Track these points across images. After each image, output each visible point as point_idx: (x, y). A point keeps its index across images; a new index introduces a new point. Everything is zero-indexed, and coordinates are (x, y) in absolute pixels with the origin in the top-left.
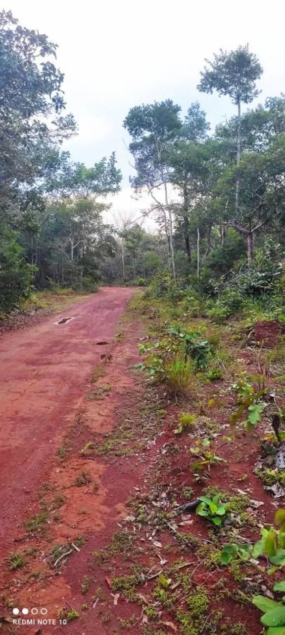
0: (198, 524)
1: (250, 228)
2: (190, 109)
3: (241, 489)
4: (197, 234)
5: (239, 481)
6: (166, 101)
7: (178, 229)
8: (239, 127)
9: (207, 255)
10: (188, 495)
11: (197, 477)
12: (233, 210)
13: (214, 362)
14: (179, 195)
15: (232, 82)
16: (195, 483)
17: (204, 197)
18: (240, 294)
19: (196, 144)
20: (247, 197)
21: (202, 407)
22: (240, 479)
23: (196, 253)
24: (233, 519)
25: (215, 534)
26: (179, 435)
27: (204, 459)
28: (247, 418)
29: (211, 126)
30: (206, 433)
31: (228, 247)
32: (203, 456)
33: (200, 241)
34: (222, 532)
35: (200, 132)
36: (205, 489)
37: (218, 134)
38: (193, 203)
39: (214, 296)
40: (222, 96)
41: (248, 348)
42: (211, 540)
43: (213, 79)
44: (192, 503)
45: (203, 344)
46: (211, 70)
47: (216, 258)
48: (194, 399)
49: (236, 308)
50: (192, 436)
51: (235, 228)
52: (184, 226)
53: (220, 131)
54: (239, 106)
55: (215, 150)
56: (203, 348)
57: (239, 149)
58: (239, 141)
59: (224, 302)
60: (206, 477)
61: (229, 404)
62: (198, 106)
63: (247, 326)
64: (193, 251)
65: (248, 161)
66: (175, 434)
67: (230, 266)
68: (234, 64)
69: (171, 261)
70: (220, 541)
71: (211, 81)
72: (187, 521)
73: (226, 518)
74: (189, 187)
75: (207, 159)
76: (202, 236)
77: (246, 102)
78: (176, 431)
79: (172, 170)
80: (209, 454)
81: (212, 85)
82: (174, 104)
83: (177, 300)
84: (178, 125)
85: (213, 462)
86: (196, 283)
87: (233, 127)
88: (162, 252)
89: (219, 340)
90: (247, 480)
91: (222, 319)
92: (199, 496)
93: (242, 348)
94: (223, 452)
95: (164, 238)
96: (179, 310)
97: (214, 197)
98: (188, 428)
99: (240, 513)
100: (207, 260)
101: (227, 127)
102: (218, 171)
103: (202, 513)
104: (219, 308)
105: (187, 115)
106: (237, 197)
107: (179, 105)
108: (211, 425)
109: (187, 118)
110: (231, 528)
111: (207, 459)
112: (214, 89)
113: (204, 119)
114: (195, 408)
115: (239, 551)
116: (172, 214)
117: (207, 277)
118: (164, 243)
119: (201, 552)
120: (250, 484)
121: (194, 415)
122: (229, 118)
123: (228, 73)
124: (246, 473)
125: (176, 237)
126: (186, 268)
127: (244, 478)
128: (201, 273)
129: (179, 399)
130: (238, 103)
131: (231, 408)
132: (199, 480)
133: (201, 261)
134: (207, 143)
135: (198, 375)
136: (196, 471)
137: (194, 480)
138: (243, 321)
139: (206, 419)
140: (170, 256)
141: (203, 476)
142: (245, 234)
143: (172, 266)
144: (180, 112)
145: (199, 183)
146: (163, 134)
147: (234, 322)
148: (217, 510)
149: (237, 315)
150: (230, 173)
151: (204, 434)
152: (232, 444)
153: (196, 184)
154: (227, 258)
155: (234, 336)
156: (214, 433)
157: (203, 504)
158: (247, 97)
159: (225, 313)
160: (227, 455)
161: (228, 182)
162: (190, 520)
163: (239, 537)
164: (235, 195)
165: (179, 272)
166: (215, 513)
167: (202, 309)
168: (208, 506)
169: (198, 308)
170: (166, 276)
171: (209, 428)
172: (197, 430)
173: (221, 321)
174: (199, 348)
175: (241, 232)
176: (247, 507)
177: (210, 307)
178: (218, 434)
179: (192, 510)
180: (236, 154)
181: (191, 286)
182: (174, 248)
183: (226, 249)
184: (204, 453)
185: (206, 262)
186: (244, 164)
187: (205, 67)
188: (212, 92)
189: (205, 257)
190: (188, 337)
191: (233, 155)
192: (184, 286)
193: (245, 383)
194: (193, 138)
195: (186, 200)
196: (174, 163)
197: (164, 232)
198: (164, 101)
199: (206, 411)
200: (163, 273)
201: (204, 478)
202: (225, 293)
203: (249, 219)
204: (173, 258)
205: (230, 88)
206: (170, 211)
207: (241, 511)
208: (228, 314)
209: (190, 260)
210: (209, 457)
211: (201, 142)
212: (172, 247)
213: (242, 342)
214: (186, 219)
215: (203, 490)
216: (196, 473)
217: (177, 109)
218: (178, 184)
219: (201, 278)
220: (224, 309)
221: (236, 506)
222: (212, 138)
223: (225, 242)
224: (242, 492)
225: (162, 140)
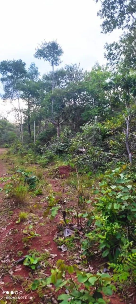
0: (24, 270)
1: (58, 123)
2: (31, 65)
3: (47, 249)
4: (34, 124)
5: (46, 245)
6: (19, 60)
7: (25, 121)
8: (53, 76)
9: (39, 134)
10: (20, 255)
11: (25, 245)
12: (51, 113)
13: (39, 186)
14: (25, 105)
15: (50, 55)
16: (24, 248)
17: (37, 107)
18: (53, 153)
19: (34, 82)
20: (57, 108)
21: (31, 209)
22: (47, 244)
23: (33, 133)
24: (41, 265)
25: (32, 274)
26: (18, 224)
27: (30, 235)
28: (51, 213)
29: (40, 74)
30: (32, 222)
31: (48, 130)
32: (30, 234)
33: (35, 127)
34: (35, 273)
35: (36, 76)
36: (29, 251)
37: (44, 79)
38: (32, 109)
39: (41, 154)
40: (45, 61)
41: (56, 179)
42: (30, 277)
43: (41, 53)
44: (21, 259)
45: (33, 177)
46: (40, 48)
47: (42, 136)
48: (28, 205)
49: (51, 160)
50: (25, 224)
51: (52, 122)
52: (27, 120)
53: (44, 77)
54: (53, 67)
55: (42, 85)
56: (34, 179)
57: (53, 86)
58: (53, 83)
59: (46, 157)
60: (30, 245)
61: (45, 206)
62: (34, 64)
63: (55, 168)
64: (33, 132)
65: (57, 92)
66: (17, 223)
67: (49, 140)
68: (51, 48)
69: (21, 136)
70: (34, 277)
71: (40, 54)
72: (19, 268)
73: (38, 265)
74: (30, 101)
75: (39, 89)
76: (36, 125)
77: (56, 65)
78: (17, 222)
79: (22, 92)
80: (32, 233)
81: (40, 55)
82: (23, 62)
83: (24, 155)
84: (25, 72)
85: (34, 237)
86: (33, 147)
87: (51, 76)
88: (17, 132)
89: (42, 175)
90: (50, 244)
91: (45, 165)
92: (25, 255)
93: (53, 179)
94: (40, 231)
95: (18, 125)
96: (24, 160)
97: (42, 107)
98: (23, 220)
99: (45, 261)
100: (39, 136)
101: (48, 76)
102: (44, 95)
103: (26, 264)
104: (43, 159)
105: (29, 68)
106: (52, 108)
107: (25, 63)
108: (35, 218)
109: (29, 69)
110: (40, 270)
111: (31, 235)
112: (42, 58)
113: (37, 71)
114: (28, 209)
115: (42, 282)
116: (22, 114)
117: (38, 144)
118: (18, 127)
119: (24, 284)
120: (51, 246)
121: (27, 213)
122: (48, 72)
123: (48, 51)
124: (50, 240)
125: (24, 125)
126: (29, 140)
127: (48, 243)
128: (36, 143)
129: (20, 205)
130: (53, 65)
131: (45, 208)
132: (26, 247)
133: (35, 136)
134: (39, 81)
135: (30, 193)
136: (25, 242)
137: (23, 247)
138: (54, 166)
139: (32, 215)
140: (21, 134)
141: (29, 244)
142: (56, 125)
143: (21, 139)
144: (25, 66)
145: (35, 100)
146: (17, 75)
147: (50, 166)
148: (34, 261)
149: (52, 163)
150: (49, 97)
151: (31, 223)
152: (44, 226)
153: (33, 100)
154: (48, 136)
155: (49, 173)
156: (36, 221)
157: (27, 259)
158: (57, 63)
159: (46, 162)
160: (41, 233)
161: (48, 100)
162: (20, 268)
163: (43, 274)
164: (51, 107)
165: (25, 142)
166: (33, 263)
167: (35, 160)
168: (29, 260)
169: (33, 159)
170: (19, 143)
171: (34, 219)
172: (28, 220)
173: (44, 166)
174: (32, 179)
175: (54, 124)
176: (49, 258)
177: (39, 159)
178: (38, 222)
179: (21, 263)
180: (52, 88)
181: (31, 149)
182: (23, 130)
183: (47, 132)
184: (30, 232)
185: (38, 137)
186: (55, 93)
187: (37, 47)
188: (40, 59)
189: (37, 135)
190: (26, 174)
191: (50, 89)
192: (27, 149)
193: (52, 196)
194: (32, 79)
195: (29, 107)
196: (23, 89)
197: (18, 122)
198: (18, 60)
199: (33, 210)
200: (17, 142)
201: (29, 245)
202: (47, 153)
203: (58, 119)
204: (22, 135)
205: (49, 58)
206: (21, 112)
207: (45, 260)
208: (47, 162)
209: (30, 136)
210: (32, 234)
211: (36, 81)
212: (22, 130)
213: (53, 176)
214: (29, 117)
215: (28, 252)
216: (25, 243)
217: (24, 65)
218: (25, 99)
219: (36, 145)
220: (45, 160)
221: (43, 258)
222: (41, 80)
223: (47, 128)
224: (47, 251)
225: (17, 78)
